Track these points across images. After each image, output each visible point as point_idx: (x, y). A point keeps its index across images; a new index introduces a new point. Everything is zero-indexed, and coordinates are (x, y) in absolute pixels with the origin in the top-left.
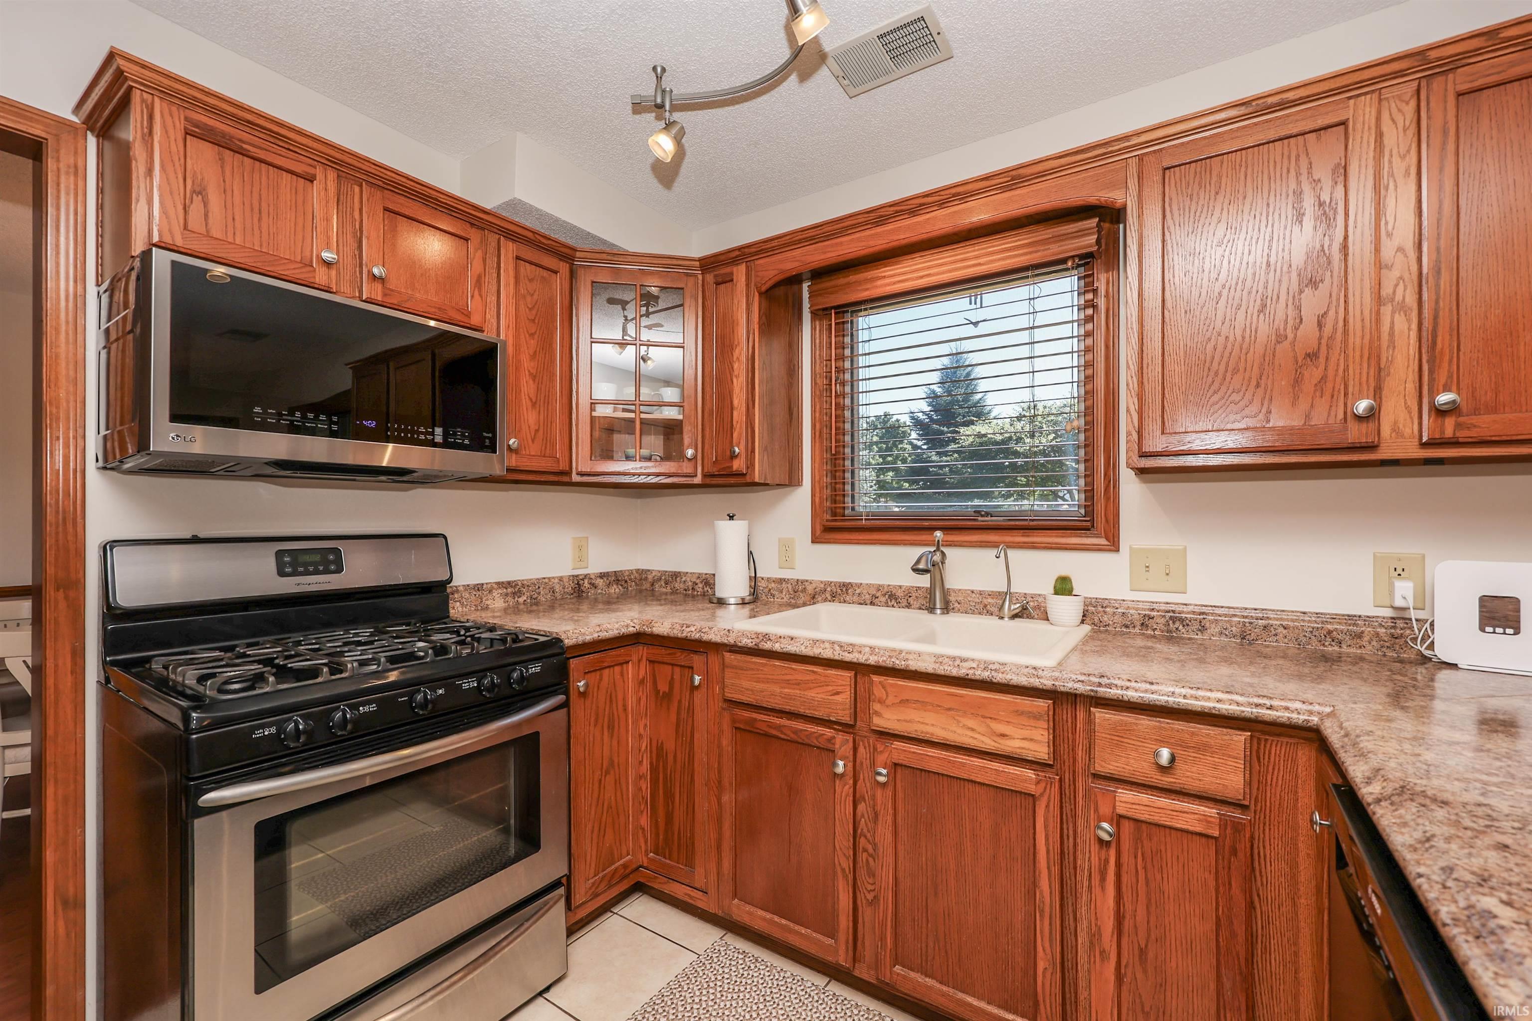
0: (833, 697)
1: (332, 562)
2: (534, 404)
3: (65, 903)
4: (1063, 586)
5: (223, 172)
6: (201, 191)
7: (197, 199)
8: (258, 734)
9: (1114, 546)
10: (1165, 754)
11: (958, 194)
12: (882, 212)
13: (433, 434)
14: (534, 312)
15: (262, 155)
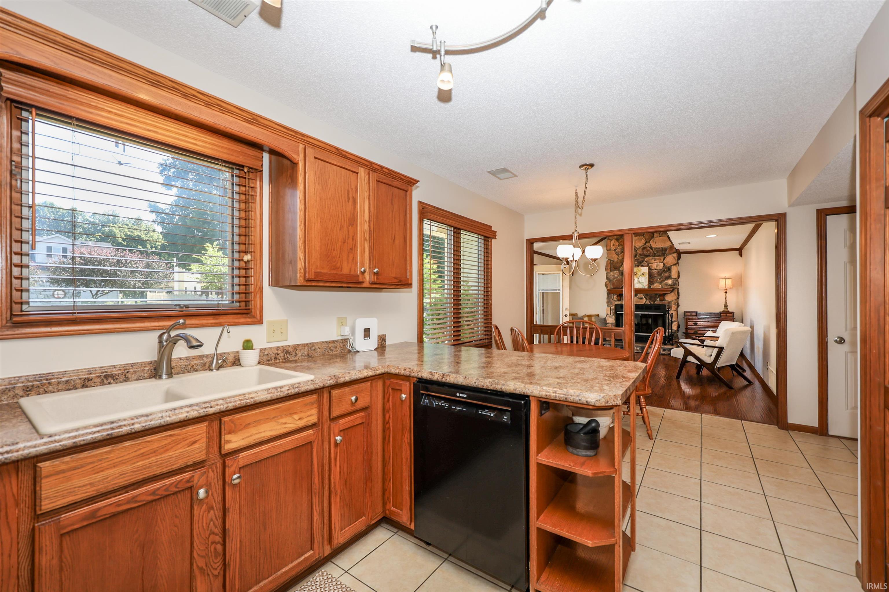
0: (192, 447)
4: (248, 345)
9: (260, 322)
10: (353, 398)
11: (221, 106)
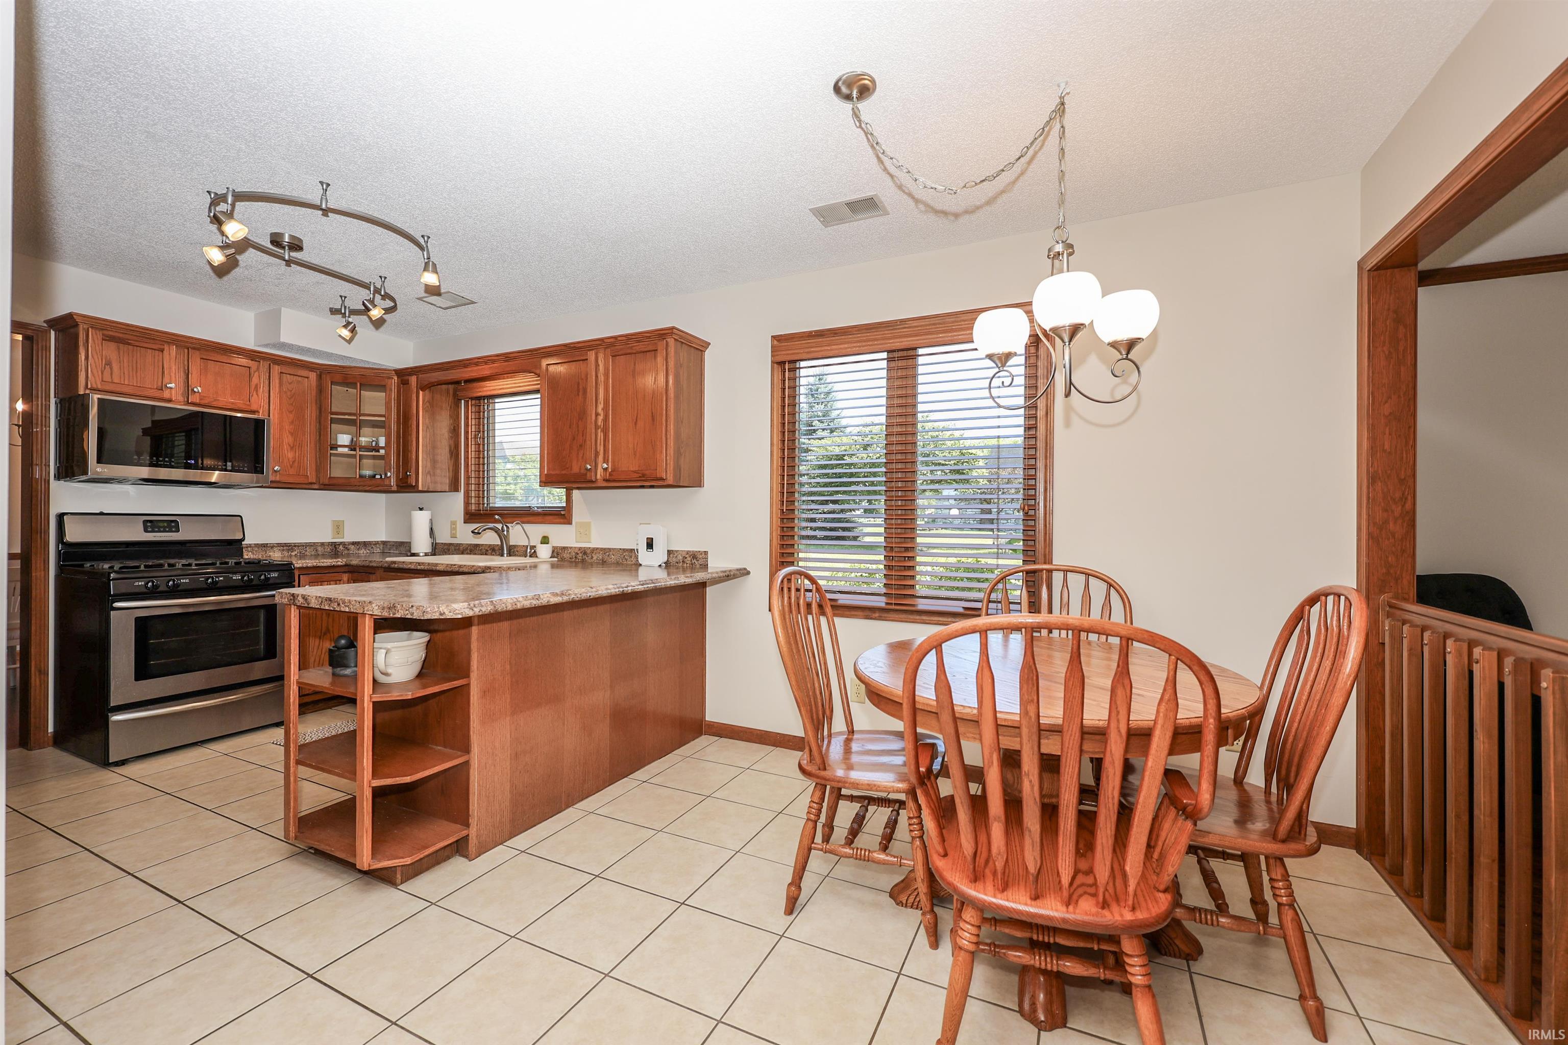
1: (173, 527)
2: (292, 448)
3: (40, 671)
4: (545, 540)
5: (119, 354)
6: (109, 363)
7: (108, 367)
8: (137, 584)
9: (570, 523)
12: (465, 362)
13: (226, 465)
14: (292, 400)
15: (137, 344)
